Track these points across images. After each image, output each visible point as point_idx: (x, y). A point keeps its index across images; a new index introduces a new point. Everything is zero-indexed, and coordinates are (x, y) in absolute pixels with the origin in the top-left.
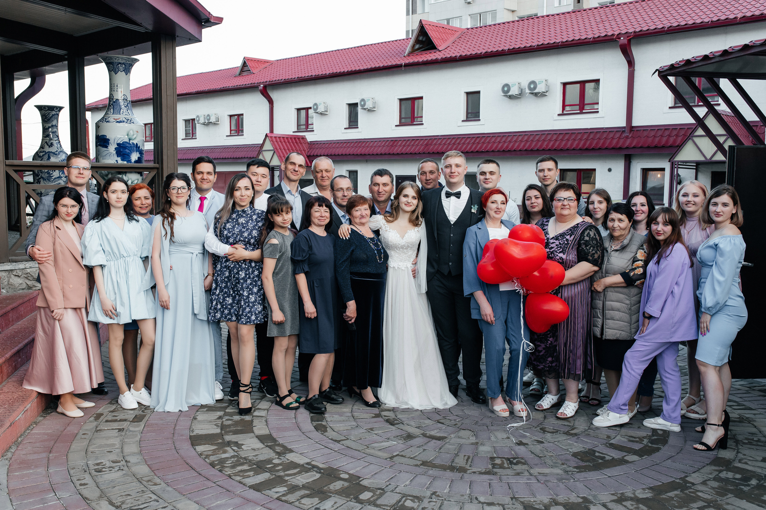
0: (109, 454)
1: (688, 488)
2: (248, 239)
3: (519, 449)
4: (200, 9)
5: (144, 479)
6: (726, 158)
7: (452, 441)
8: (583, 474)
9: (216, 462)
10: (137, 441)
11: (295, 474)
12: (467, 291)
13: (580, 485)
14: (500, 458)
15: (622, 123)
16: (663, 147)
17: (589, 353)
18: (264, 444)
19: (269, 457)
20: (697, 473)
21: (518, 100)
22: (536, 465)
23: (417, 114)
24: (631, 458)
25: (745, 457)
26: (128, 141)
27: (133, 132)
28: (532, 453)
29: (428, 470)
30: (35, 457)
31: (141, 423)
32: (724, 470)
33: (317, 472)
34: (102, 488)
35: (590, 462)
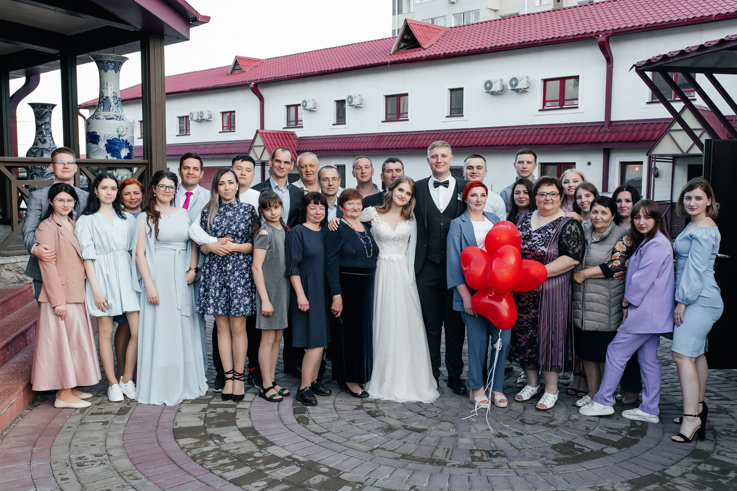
0: (92, 447)
1: (666, 481)
2: (236, 232)
3: (498, 441)
4: (187, 8)
5: (125, 473)
6: (703, 152)
7: (433, 433)
8: (562, 467)
9: (198, 456)
10: (121, 434)
11: (275, 468)
12: (450, 284)
13: (559, 479)
14: (479, 450)
15: (601, 118)
16: (641, 141)
17: (570, 346)
18: (246, 437)
19: (250, 450)
20: (675, 465)
21: (500, 97)
22: (515, 457)
23: (403, 111)
24: (610, 450)
25: (723, 448)
26: (118, 138)
27: (123, 128)
28: (512, 445)
29: (408, 463)
30: (19, 450)
31: (125, 416)
32: (703, 463)
33: (297, 466)
34: (83, 483)
35: (570, 455)
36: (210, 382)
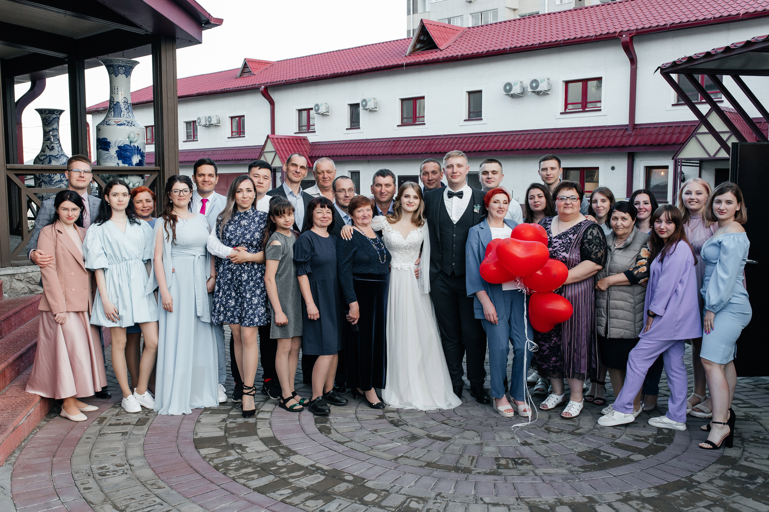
0: (112, 457)
1: (694, 487)
2: (250, 241)
3: (524, 449)
4: (199, 10)
5: (148, 482)
6: (729, 155)
7: (457, 441)
8: (588, 473)
9: (220, 465)
10: (141, 445)
11: (299, 476)
12: (470, 291)
13: (585, 485)
14: (505, 458)
15: (625, 121)
16: (666, 144)
17: (593, 352)
18: (268, 447)
19: (273, 459)
20: (702, 471)
21: (521, 99)
22: (541, 465)
23: (419, 114)
24: (636, 457)
25: (751, 455)
26: (129, 144)
27: (134, 134)
28: (537, 453)
29: (433, 471)
30: (39, 461)
31: (144, 427)
32: (730, 469)
33: (321, 474)
34: (106, 492)
35: (595, 461)
36: (229, 392)
